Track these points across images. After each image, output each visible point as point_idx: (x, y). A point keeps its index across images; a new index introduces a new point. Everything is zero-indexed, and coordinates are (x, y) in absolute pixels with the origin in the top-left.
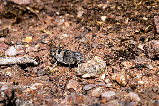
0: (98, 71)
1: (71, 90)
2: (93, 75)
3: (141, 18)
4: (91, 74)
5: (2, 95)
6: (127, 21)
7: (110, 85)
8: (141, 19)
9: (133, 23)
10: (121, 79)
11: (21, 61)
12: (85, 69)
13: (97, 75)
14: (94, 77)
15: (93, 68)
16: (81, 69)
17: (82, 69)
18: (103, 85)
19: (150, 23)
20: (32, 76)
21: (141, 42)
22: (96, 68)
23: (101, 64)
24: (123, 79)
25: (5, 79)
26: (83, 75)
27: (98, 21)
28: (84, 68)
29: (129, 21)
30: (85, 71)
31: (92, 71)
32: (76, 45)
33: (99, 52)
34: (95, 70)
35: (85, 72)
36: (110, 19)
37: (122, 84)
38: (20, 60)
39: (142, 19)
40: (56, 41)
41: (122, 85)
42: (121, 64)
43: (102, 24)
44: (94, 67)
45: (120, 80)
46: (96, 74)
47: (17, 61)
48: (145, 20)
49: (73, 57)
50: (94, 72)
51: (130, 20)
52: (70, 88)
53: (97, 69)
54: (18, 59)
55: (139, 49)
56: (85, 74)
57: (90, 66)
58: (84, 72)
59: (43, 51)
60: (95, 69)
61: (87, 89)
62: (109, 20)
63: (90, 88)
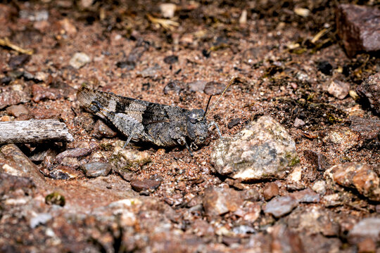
0: (282, 160)
1: (227, 215)
2: (270, 170)
3: (286, 10)
4: (265, 167)
5: (49, 237)
6: (243, 19)
7: (336, 201)
8: (286, 13)
9: (262, 22)
10: (371, 181)
11: (29, 133)
12: (244, 153)
13: (280, 171)
14: (273, 176)
15: (267, 152)
16: (230, 154)
17: (233, 154)
18: (314, 200)
19: (323, 24)
20: (72, 176)
21: (323, 75)
22: (278, 152)
23: (284, 139)
24: (374, 182)
25: (18, 188)
26: (236, 172)
27: (155, 17)
28: (241, 151)
29: (249, 18)
30: (245, 161)
31: (266, 161)
32: (132, 85)
33: (221, 105)
34: (275, 157)
35: (245, 163)
36: (189, 14)
37: (373, 195)
38: (24, 129)
39: (291, 12)
40: (67, 75)
41: (373, 199)
42: (326, 138)
43: (171, 25)
44: (269, 147)
45: (368, 184)
46: (278, 167)
47: (15, 133)
48: (301, 17)
49: (181, 125)
50: (271, 162)
51: (250, 15)
52: (226, 210)
53: (281, 154)
54: (17, 128)
55: (332, 96)
56: (245, 169)
57: (256, 145)
58: (240, 163)
59: (46, 103)
60: (273, 152)
61: (279, 212)
62: (184, 14)
63: (287, 209)
